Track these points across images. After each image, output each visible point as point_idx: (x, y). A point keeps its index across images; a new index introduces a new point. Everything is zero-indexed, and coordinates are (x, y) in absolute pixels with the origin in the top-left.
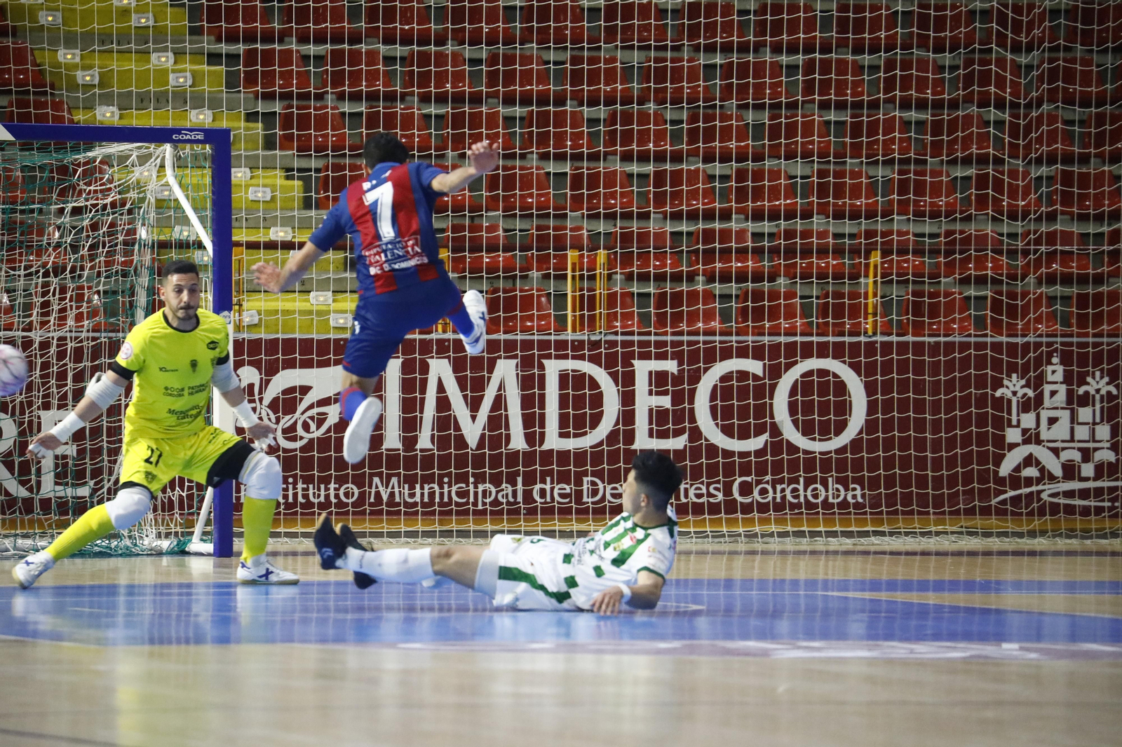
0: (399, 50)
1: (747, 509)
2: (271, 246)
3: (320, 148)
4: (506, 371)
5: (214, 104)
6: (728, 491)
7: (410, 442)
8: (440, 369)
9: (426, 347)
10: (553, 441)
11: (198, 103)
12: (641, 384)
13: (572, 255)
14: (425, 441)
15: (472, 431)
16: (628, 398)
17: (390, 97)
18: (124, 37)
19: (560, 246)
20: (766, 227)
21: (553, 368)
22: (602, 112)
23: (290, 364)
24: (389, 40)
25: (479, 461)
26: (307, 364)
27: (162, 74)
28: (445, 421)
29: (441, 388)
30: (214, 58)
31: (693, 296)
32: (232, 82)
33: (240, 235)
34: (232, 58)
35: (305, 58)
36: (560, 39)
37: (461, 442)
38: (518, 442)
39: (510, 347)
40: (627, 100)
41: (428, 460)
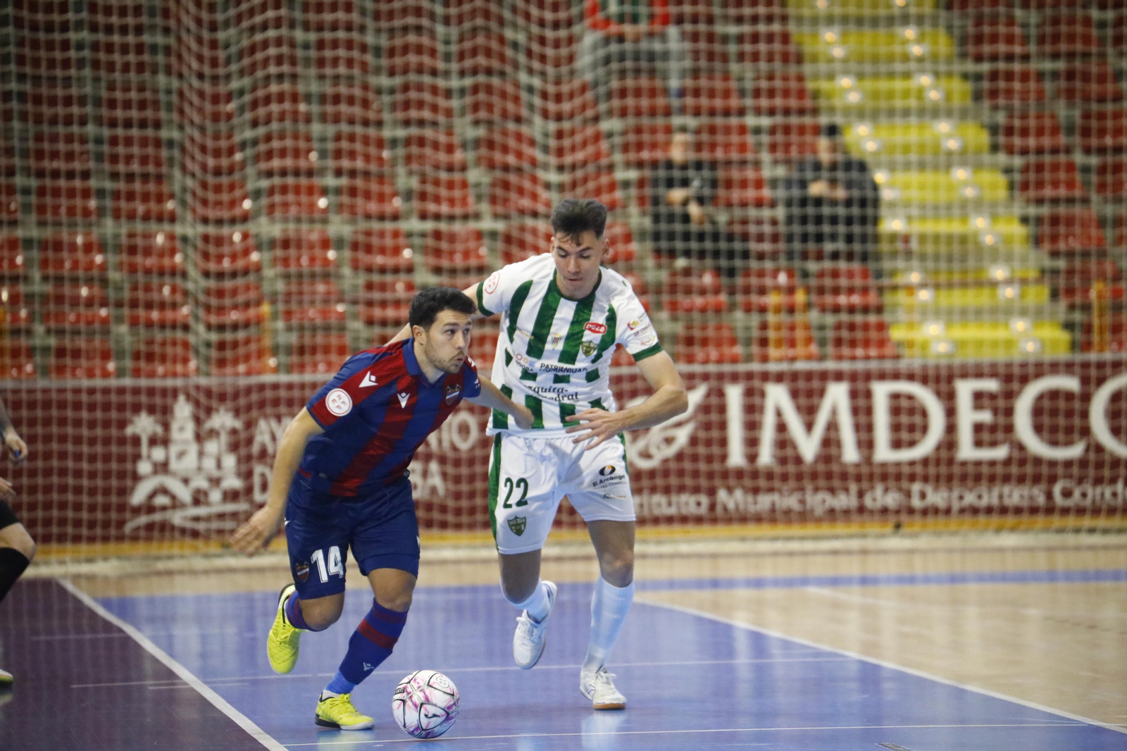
1: (1065, 511)
4: (837, 395)
6: (1049, 496)
7: (752, 458)
8: (777, 395)
9: (765, 377)
10: (883, 453)
21: (881, 392)
25: (814, 476)
29: (779, 414)
37: (798, 460)
38: (850, 454)
41: (770, 476)
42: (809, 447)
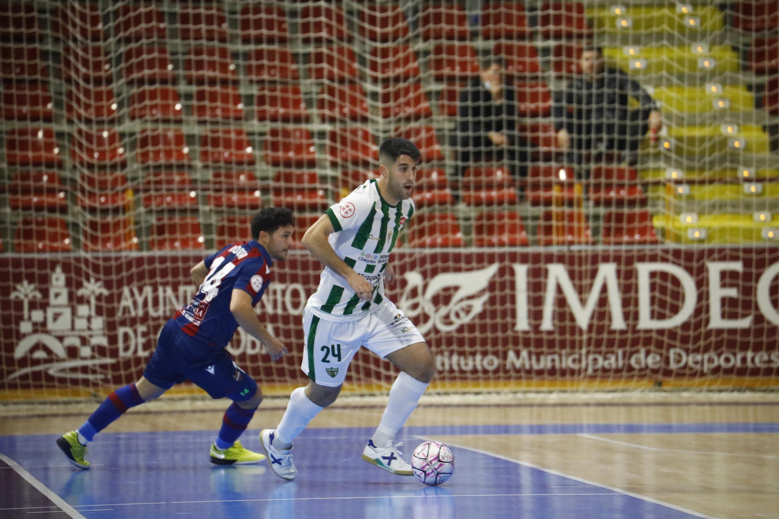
4: (607, 272)
8: (557, 273)
9: (549, 258)
10: (645, 322)
14: (547, 324)
21: (644, 270)
23: (445, 270)
26: (458, 270)
29: (559, 290)
38: (618, 323)
42: (583, 317)
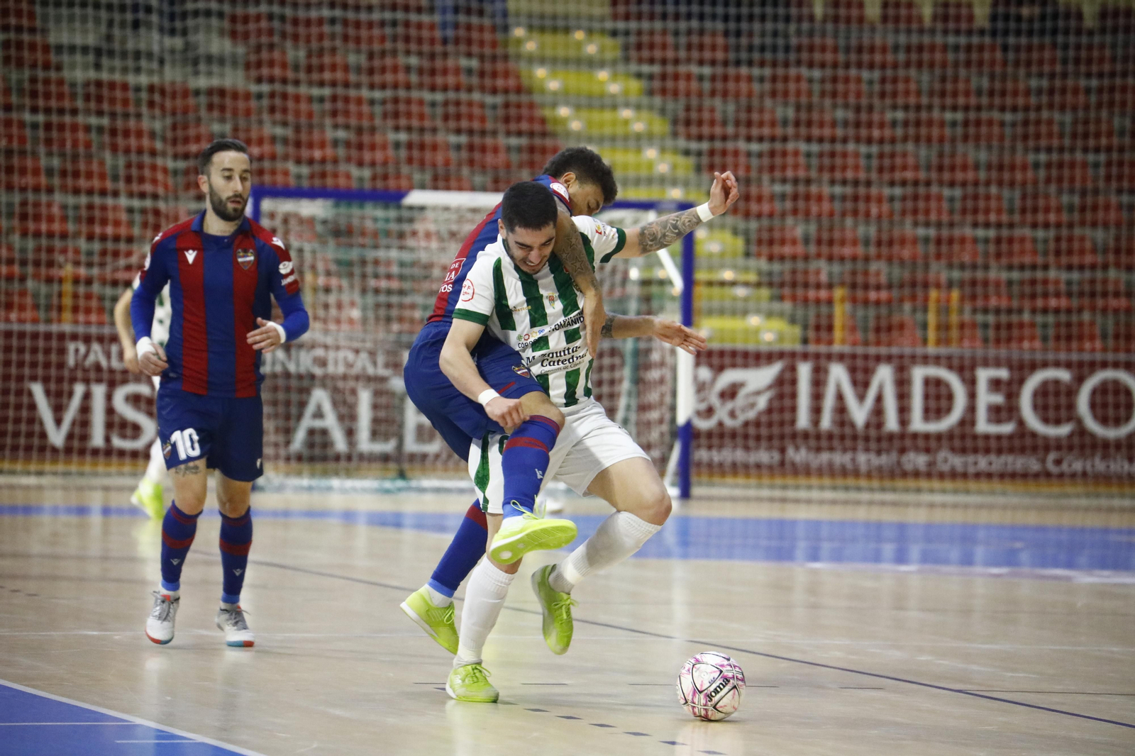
0: (815, 148)
2: (722, 284)
3: (759, 216)
5: (686, 184)
11: (674, 183)
12: (982, 386)
13: (933, 294)
15: (859, 414)
16: (972, 396)
17: (808, 182)
18: (626, 138)
19: (926, 285)
20: (1075, 276)
22: (958, 192)
24: (809, 139)
27: (650, 165)
28: (841, 409)
30: (687, 153)
31: (1021, 325)
32: (698, 169)
33: (701, 275)
34: (699, 154)
35: (749, 154)
36: (929, 140)
39: (889, 359)
40: (976, 183)
